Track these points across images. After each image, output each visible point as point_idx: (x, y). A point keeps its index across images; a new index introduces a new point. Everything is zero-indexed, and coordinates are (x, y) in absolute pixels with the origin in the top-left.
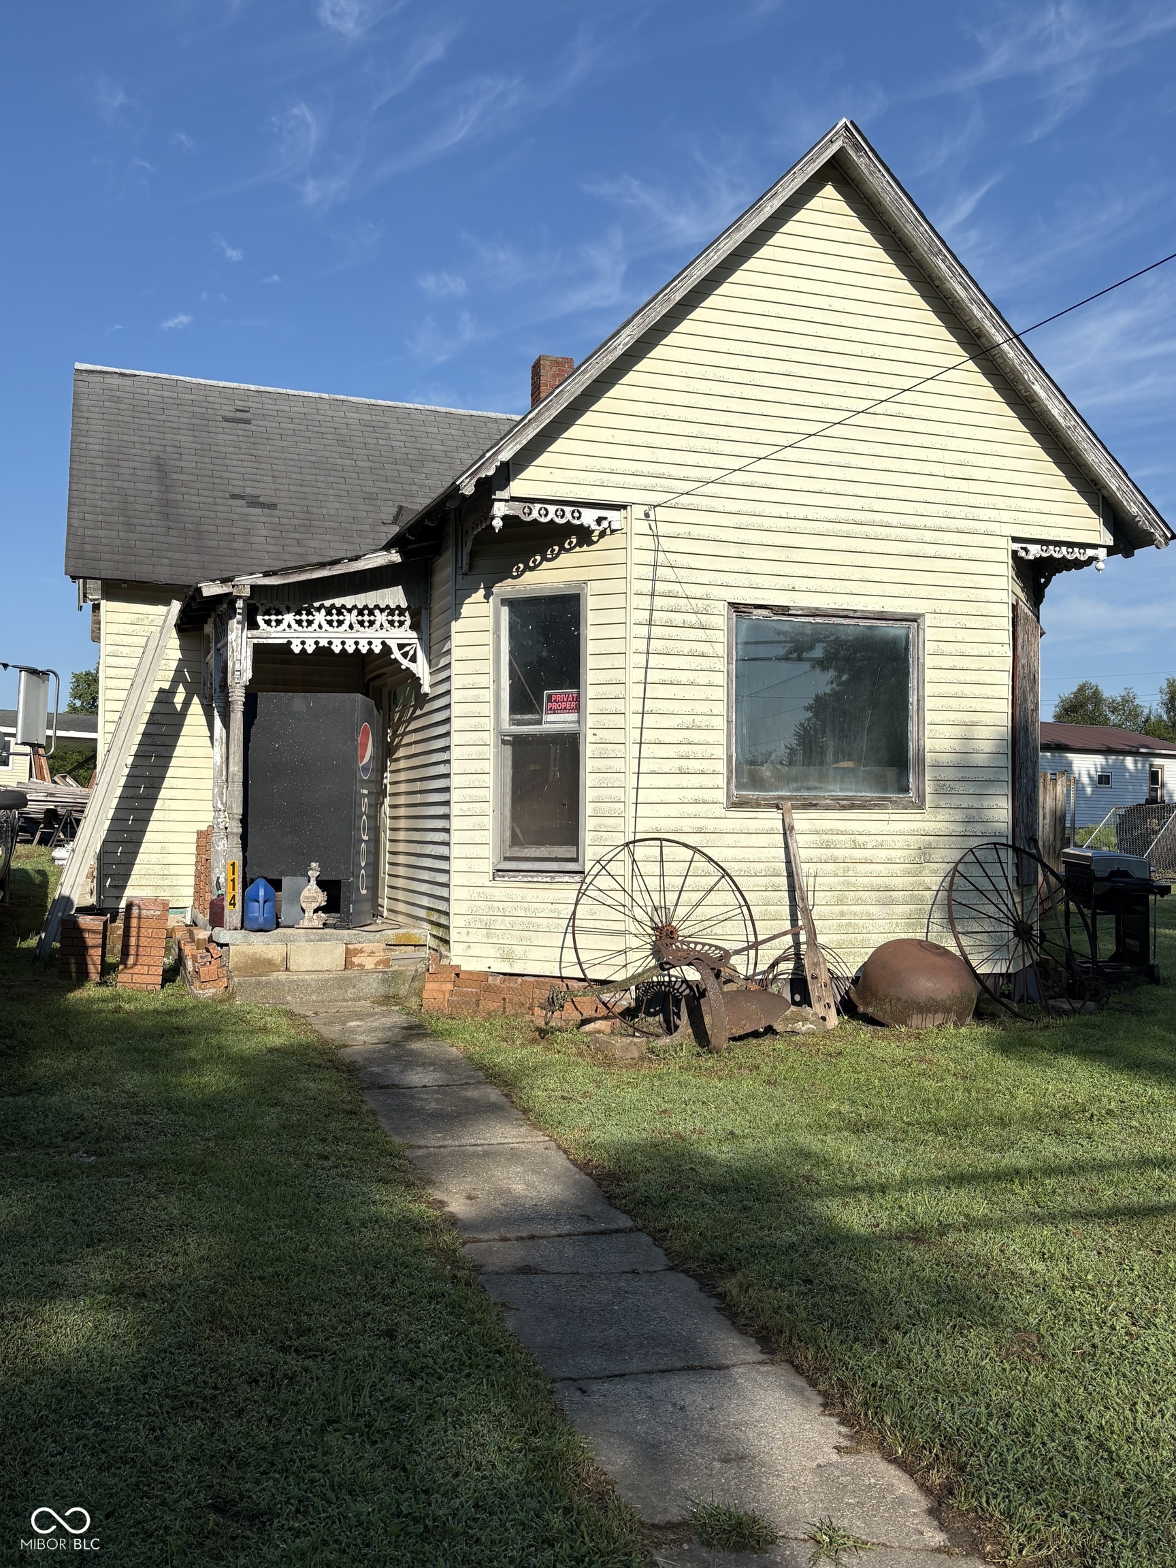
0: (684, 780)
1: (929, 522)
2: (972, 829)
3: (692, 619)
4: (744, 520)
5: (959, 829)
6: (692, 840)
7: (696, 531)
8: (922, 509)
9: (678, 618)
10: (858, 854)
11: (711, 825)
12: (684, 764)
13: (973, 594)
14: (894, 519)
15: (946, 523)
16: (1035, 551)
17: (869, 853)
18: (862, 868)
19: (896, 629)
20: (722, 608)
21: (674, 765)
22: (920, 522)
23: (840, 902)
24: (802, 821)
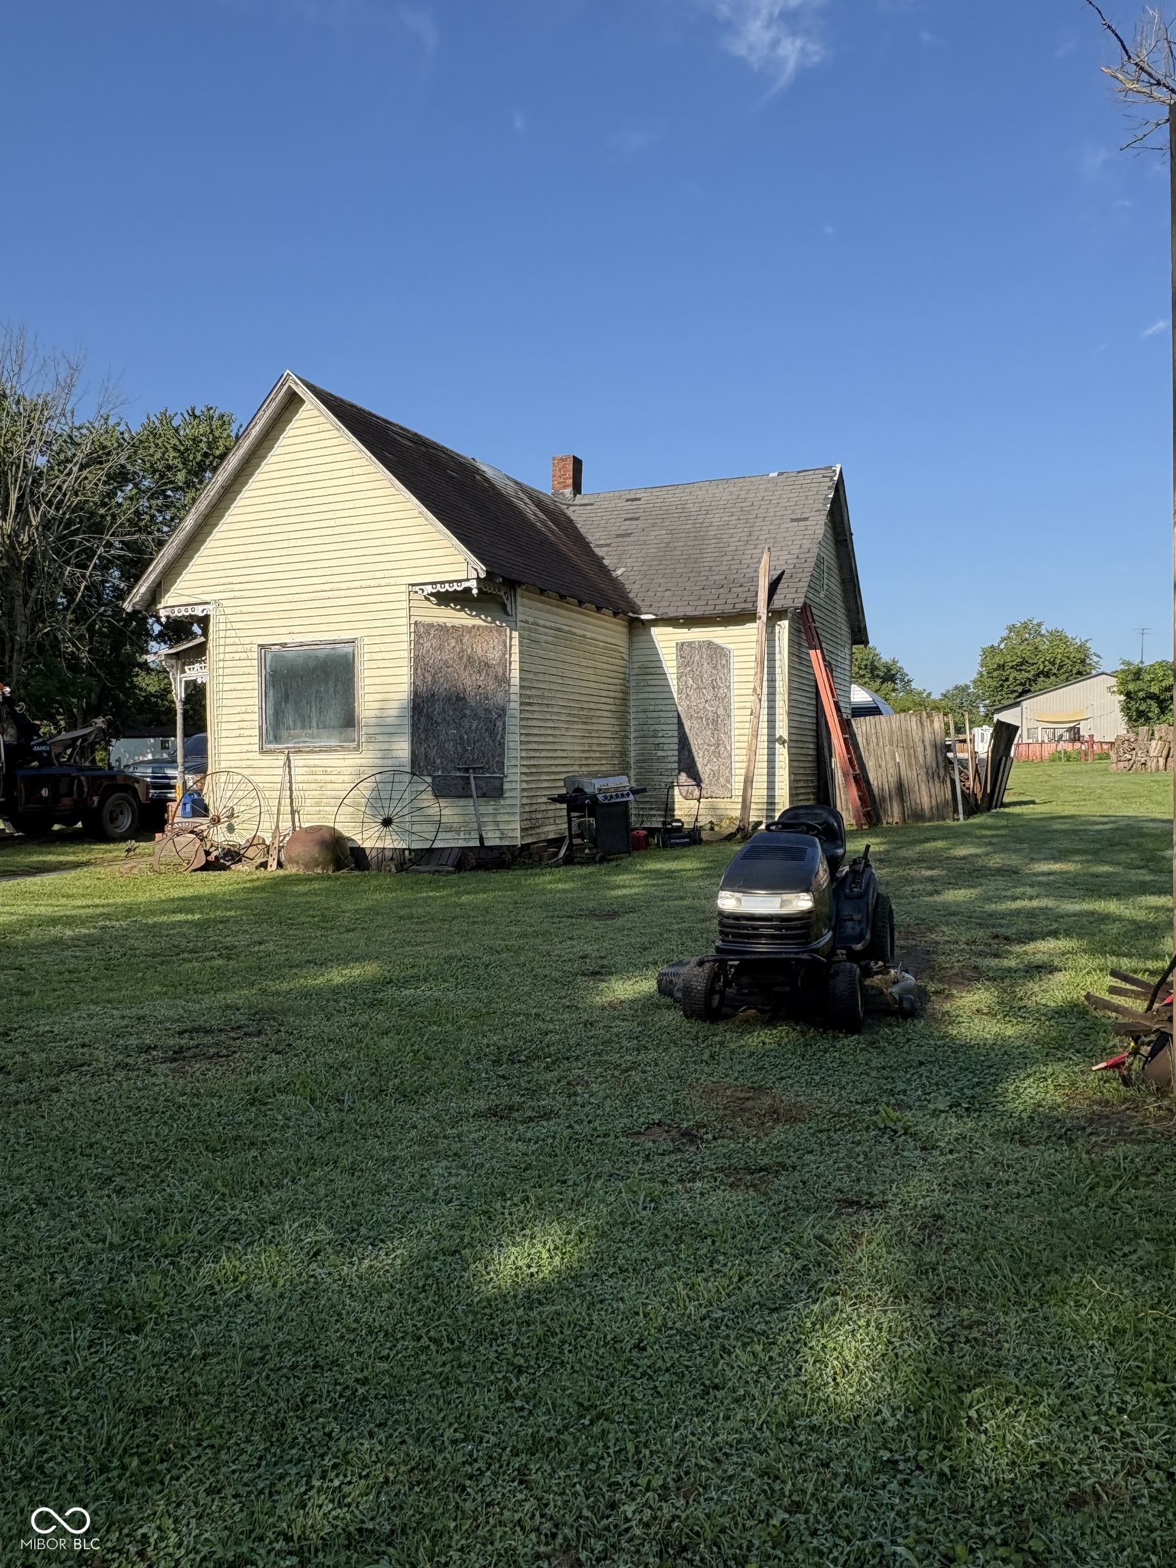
0: (241, 741)
1: (364, 584)
2: (387, 762)
3: (243, 655)
4: (267, 600)
5: (379, 762)
6: (246, 772)
7: (245, 609)
8: (359, 576)
9: (237, 656)
10: (328, 778)
11: (255, 763)
12: (242, 732)
13: (389, 622)
14: (344, 586)
15: (372, 583)
16: (429, 589)
17: (333, 778)
18: (330, 786)
19: (347, 649)
20: (255, 648)
21: (237, 733)
22: (357, 584)
23: (318, 805)
24: (296, 760)
